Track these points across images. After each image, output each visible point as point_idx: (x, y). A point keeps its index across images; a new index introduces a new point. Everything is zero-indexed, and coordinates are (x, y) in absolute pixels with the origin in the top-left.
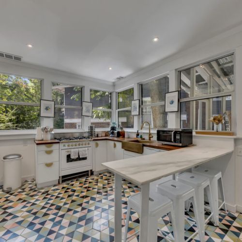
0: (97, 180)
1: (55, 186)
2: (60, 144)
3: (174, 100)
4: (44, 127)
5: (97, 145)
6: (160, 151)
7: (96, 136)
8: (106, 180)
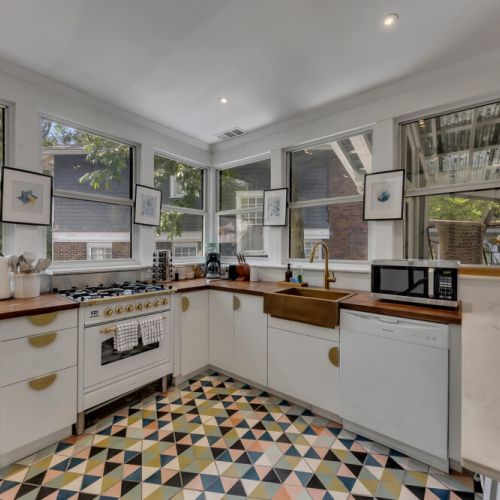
0: (192, 403)
1: (62, 446)
2: (81, 310)
3: (390, 192)
4: (19, 256)
5: (185, 305)
6: (398, 322)
7: (174, 278)
8: (216, 398)
